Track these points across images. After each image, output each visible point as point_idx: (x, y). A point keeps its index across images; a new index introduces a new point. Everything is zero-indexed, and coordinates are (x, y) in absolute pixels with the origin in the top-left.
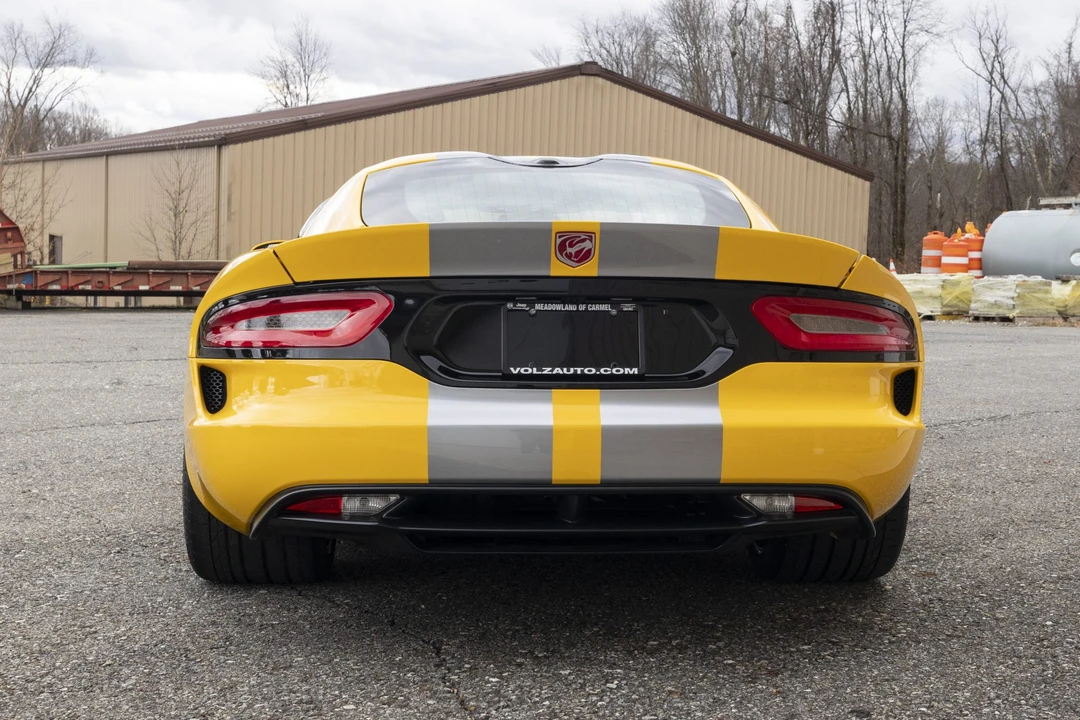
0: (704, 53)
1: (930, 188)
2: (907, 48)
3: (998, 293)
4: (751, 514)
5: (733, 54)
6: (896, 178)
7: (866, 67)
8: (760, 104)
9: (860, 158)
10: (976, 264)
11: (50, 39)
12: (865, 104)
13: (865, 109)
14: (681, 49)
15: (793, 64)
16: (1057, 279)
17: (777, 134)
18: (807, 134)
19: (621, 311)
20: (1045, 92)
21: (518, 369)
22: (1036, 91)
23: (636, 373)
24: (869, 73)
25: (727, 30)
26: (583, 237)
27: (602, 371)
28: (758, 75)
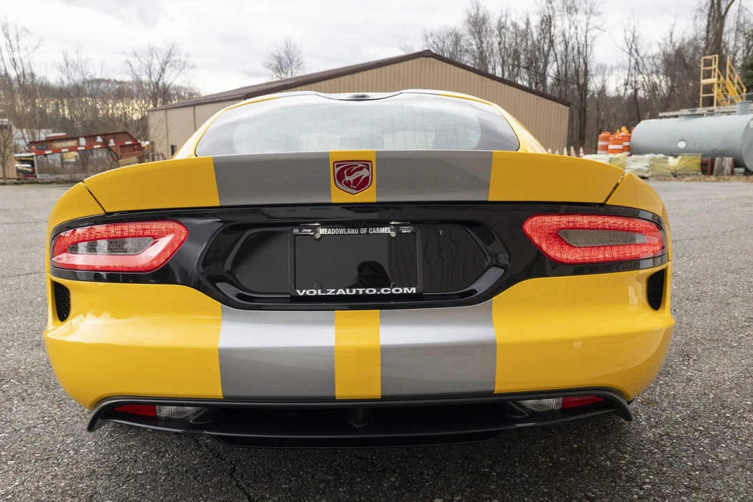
0: (485, 45)
1: (598, 109)
2: (588, 38)
3: (639, 163)
4: (523, 414)
5: (500, 44)
6: (581, 105)
7: (567, 47)
8: (513, 69)
9: (563, 95)
10: (626, 149)
11: (168, 49)
12: (566, 67)
13: (566, 71)
14: (473, 42)
15: (529, 48)
16: (671, 155)
17: (521, 84)
18: (537, 84)
19: (399, 233)
20: (658, 58)
21: (304, 291)
22: (653, 58)
23: (414, 292)
24: (568, 52)
25: (496, 32)
26: (360, 165)
27: (382, 291)
28: (512, 54)
